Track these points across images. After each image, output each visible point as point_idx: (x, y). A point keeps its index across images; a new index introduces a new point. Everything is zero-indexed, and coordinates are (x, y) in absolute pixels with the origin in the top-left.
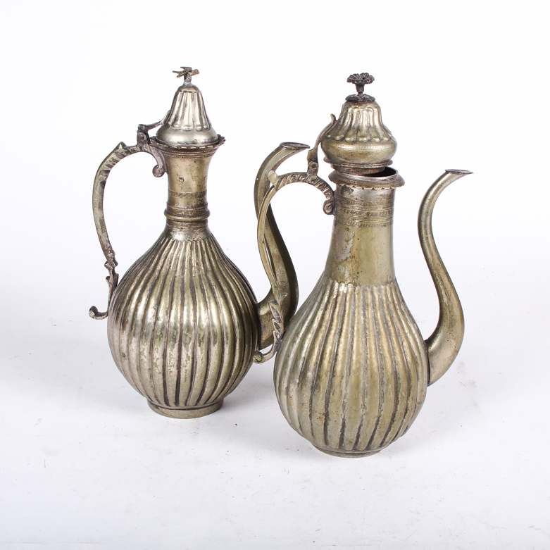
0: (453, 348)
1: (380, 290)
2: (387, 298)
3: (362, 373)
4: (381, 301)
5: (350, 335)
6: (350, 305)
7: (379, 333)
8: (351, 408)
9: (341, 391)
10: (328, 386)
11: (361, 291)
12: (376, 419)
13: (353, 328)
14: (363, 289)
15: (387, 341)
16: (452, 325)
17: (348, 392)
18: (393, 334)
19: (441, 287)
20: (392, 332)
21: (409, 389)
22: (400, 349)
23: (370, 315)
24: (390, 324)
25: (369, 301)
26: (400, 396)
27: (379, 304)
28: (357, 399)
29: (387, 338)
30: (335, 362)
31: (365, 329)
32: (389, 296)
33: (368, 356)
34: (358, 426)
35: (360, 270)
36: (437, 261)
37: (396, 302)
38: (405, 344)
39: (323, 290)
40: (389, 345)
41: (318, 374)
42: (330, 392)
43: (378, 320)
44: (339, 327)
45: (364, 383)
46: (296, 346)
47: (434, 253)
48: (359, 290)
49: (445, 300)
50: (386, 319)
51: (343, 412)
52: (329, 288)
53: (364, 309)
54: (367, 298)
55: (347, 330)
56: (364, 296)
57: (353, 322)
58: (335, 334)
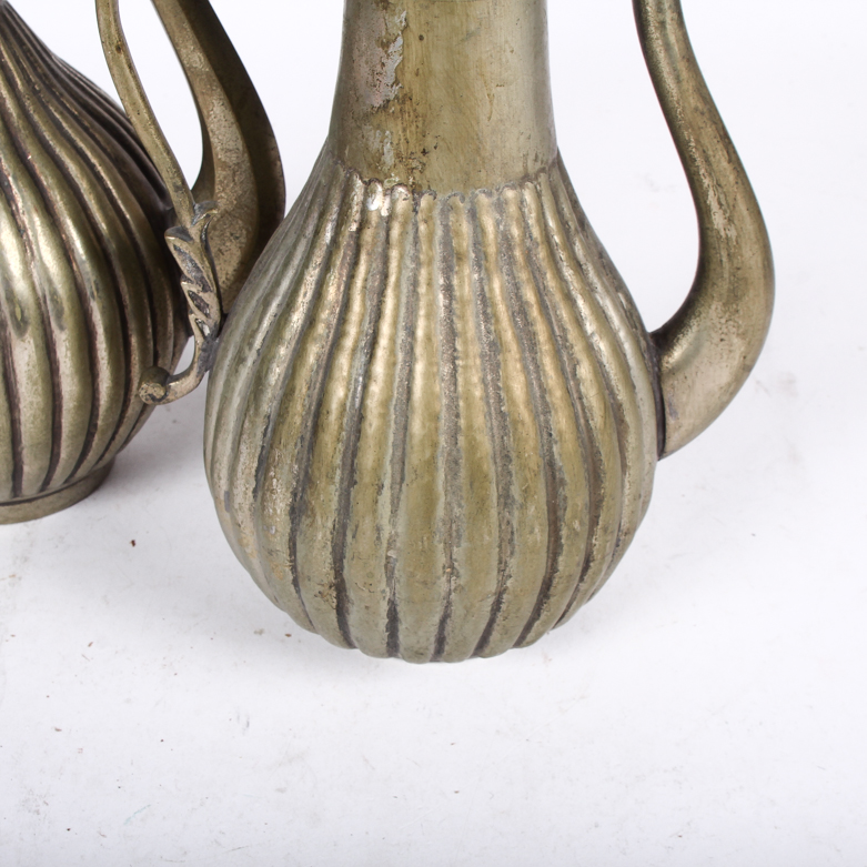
0: (736, 361)
1: (500, 206)
2: (526, 229)
3: (441, 476)
4: (506, 240)
5: (400, 356)
6: (402, 257)
7: (496, 346)
8: (412, 575)
9: (378, 529)
10: (339, 510)
11: (436, 212)
12: (491, 600)
13: (411, 332)
14: (445, 203)
15: (525, 368)
16: (734, 297)
17: (401, 529)
18: (545, 346)
19: (706, 182)
20: (542, 337)
21: (596, 505)
22: (568, 391)
23: (467, 289)
24: (535, 312)
25: (465, 242)
26: (564, 532)
27: (499, 252)
28: (428, 553)
29: (523, 359)
30: (358, 439)
31: (452, 334)
32: (532, 221)
33: (462, 422)
34: (436, 619)
35: (430, 142)
36: (693, 101)
37: (557, 239)
38: (585, 371)
39: (320, 200)
40: (529, 384)
41: (307, 473)
42: (344, 527)
43: (494, 305)
44: (367, 326)
45: (448, 504)
46: (246, 372)
47: (685, 74)
48: (430, 209)
49: (718, 220)
50: (519, 297)
51: (388, 584)
52: (336, 195)
53: (448, 271)
54: (458, 234)
55: (393, 340)
56: (446, 228)
57: (412, 311)
58: (354, 350)
